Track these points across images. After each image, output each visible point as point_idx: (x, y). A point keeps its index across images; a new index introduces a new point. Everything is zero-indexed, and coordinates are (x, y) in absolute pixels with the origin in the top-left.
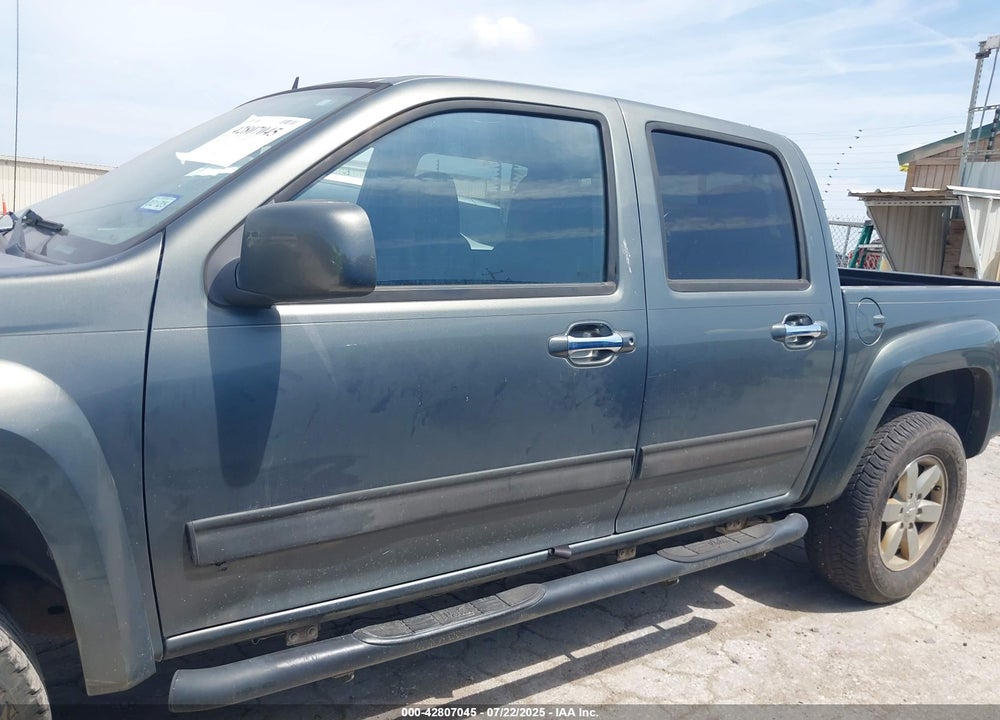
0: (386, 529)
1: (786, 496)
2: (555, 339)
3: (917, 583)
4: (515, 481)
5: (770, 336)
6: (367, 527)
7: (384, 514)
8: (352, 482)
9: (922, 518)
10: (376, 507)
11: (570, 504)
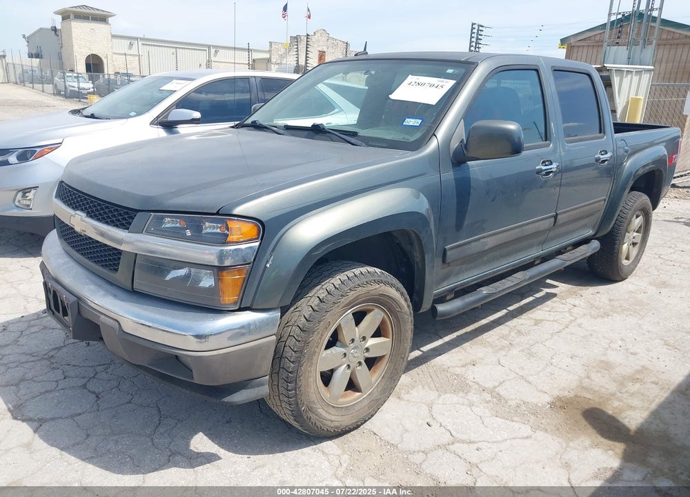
0: (491, 248)
1: (590, 232)
2: (537, 168)
3: (633, 270)
4: (524, 228)
5: (594, 161)
6: (486, 248)
7: (491, 242)
8: (483, 230)
9: (635, 241)
10: (488, 239)
11: (538, 237)
